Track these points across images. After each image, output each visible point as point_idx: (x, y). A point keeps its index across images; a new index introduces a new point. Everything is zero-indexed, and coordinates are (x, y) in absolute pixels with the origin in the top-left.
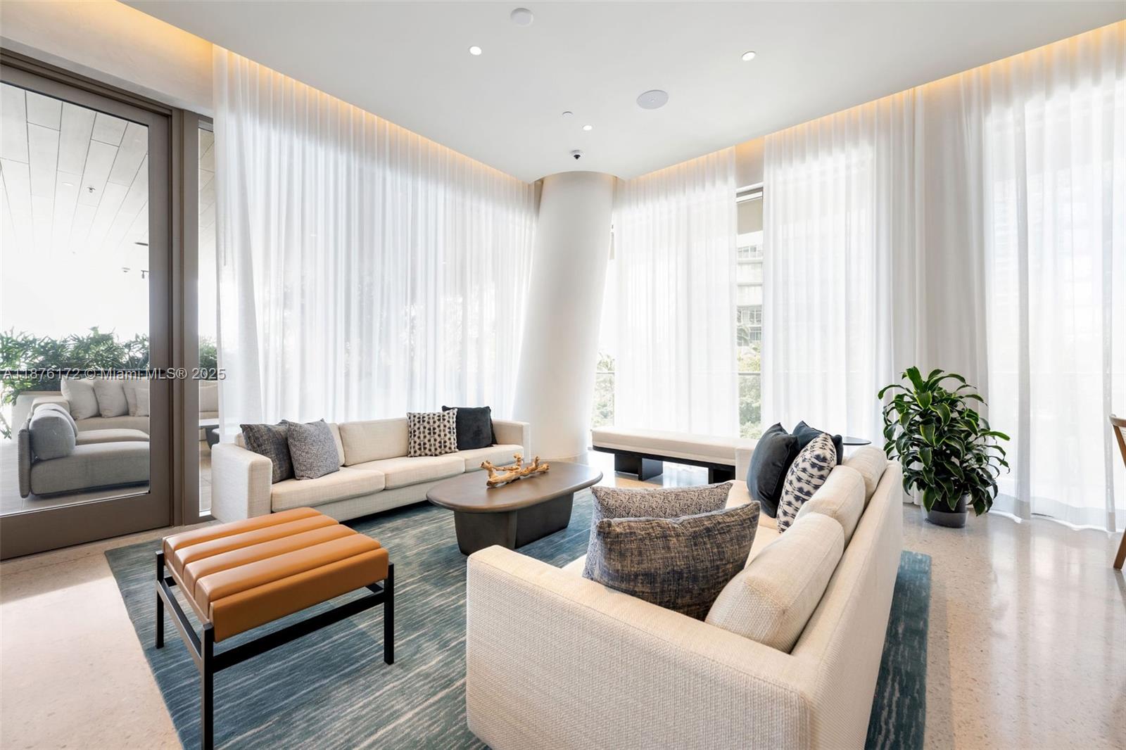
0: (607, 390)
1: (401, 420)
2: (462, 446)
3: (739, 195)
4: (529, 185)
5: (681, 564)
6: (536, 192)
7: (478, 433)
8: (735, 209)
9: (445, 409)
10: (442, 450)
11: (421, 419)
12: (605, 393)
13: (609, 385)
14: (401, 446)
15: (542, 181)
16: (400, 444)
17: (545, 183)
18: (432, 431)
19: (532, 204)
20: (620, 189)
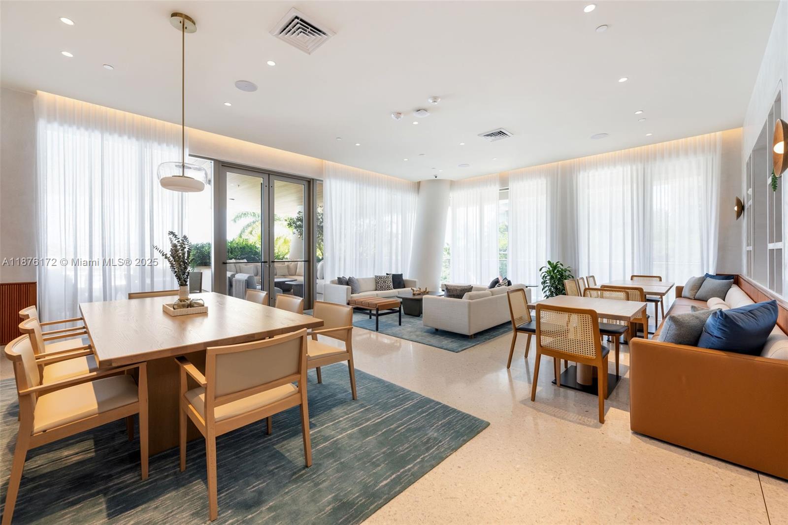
0: (447, 268)
1: (373, 278)
2: (395, 288)
3: (500, 190)
4: (415, 183)
5: (458, 294)
6: (418, 186)
7: (400, 283)
8: (498, 194)
9: (387, 274)
10: (388, 288)
11: (381, 277)
12: (445, 270)
13: (448, 264)
14: (374, 287)
15: (420, 182)
16: (373, 286)
17: (421, 184)
18: (385, 282)
19: (416, 189)
20: (453, 184)
